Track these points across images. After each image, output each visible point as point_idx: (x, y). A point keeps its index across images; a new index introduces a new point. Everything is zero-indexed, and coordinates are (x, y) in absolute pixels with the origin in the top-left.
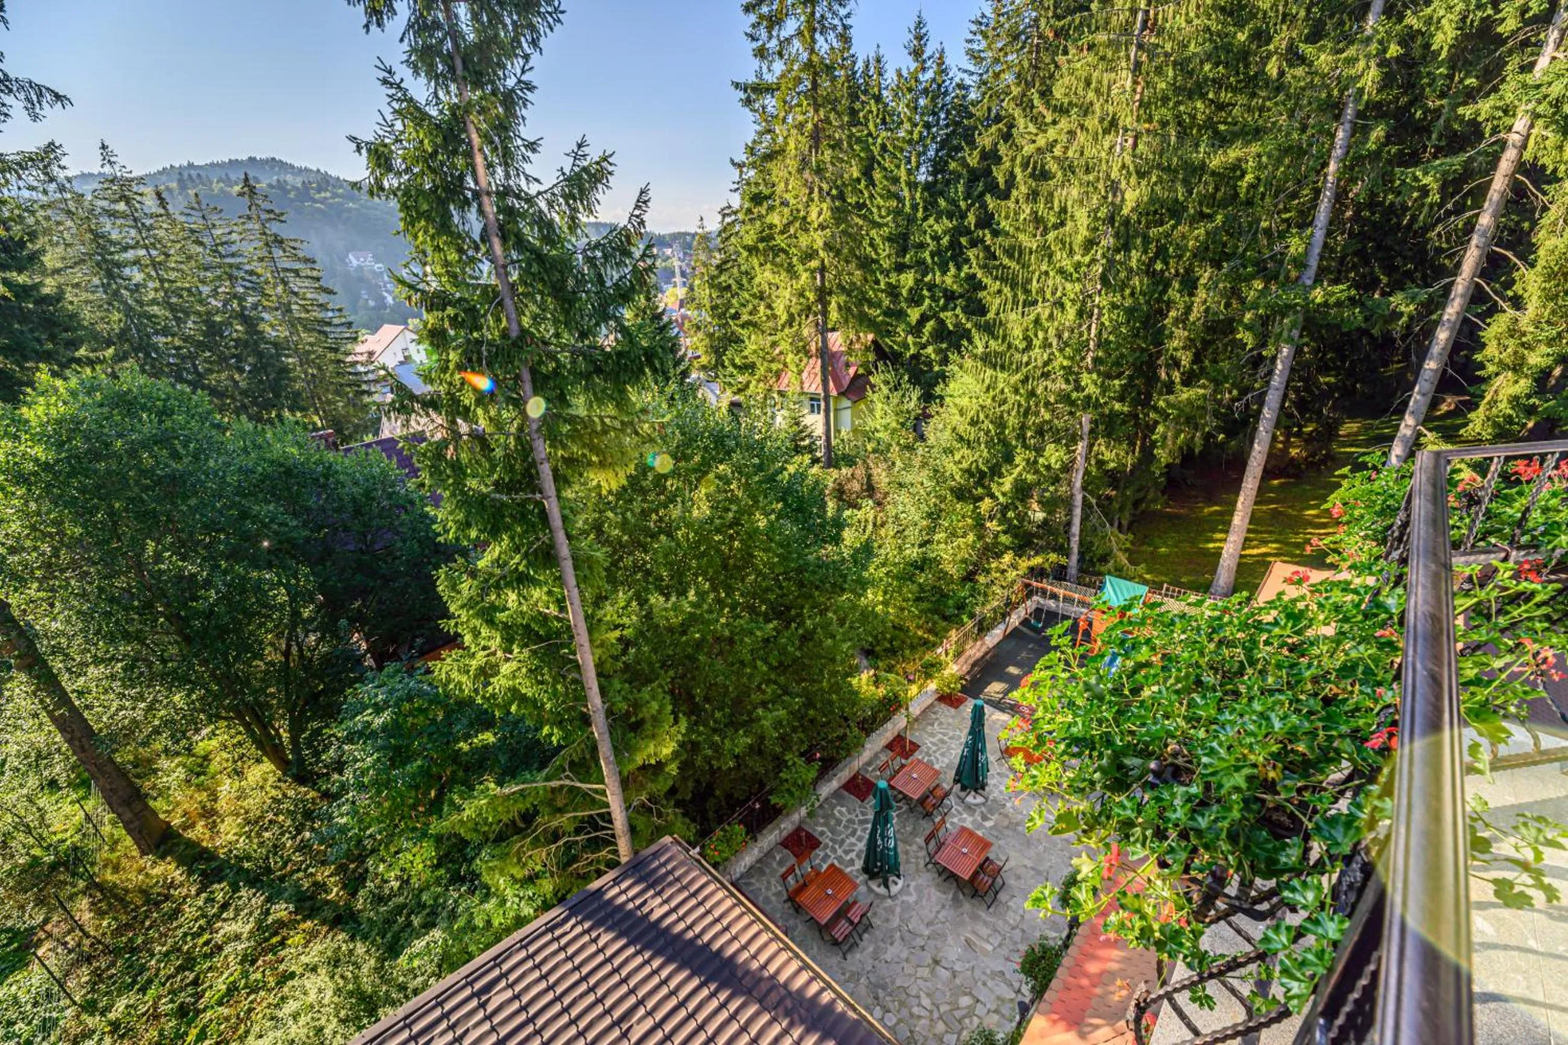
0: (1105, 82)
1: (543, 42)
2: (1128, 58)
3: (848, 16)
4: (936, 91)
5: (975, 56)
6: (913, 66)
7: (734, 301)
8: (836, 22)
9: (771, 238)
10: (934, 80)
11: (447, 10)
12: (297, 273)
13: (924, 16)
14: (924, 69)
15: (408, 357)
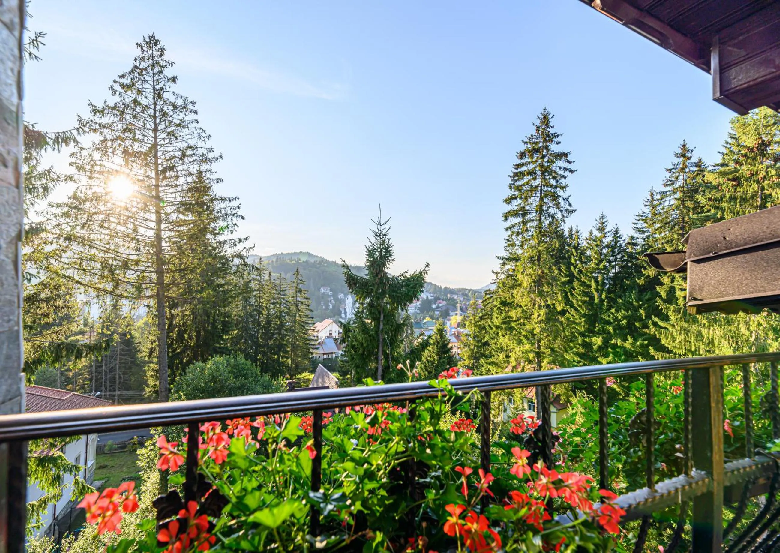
4: (614, 246)
5: (639, 230)
6: (599, 235)
7: (487, 336)
10: (612, 241)
12: (302, 303)
13: (605, 214)
14: (605, 237)
15: (331, 334)
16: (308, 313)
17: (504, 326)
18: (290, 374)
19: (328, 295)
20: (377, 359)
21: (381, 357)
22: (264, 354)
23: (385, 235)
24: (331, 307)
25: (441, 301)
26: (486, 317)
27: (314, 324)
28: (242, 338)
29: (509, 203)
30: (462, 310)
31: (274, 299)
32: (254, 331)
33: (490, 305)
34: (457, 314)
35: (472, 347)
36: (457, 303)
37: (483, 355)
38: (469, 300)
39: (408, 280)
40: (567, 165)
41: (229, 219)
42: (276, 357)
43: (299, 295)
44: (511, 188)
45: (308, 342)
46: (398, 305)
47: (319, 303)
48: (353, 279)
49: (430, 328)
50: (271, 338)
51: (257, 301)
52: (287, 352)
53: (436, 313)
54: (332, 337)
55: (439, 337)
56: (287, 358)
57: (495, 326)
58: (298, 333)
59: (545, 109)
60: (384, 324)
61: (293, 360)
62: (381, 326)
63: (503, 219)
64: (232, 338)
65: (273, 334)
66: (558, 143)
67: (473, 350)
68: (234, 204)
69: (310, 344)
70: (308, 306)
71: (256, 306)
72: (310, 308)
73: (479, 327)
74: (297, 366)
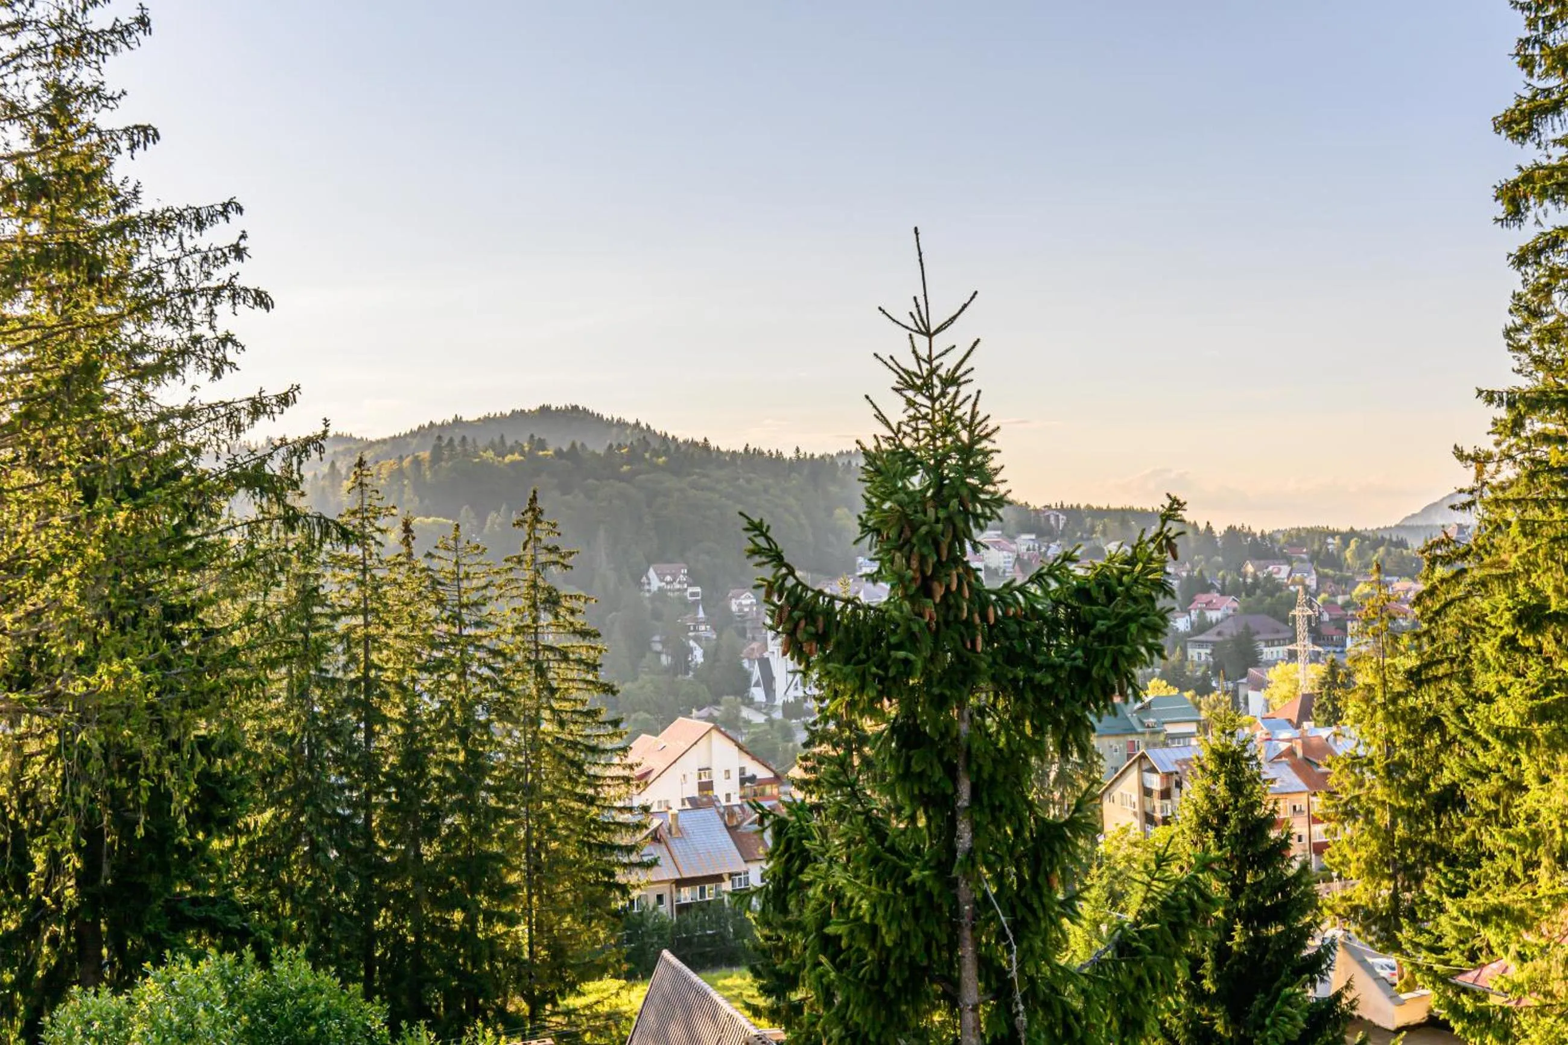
12: (564, 655)
15: (706, 787)
16: (593, 699)
17: (1541, 730)
18: (529, 998)
19: (683, 601)
20: (953, 1000)
21: (972, 989)
22: (404, 907)
23: (952, 380)
24: (698, 656)
25: (1214, 596)
26: (1441, 670)
27: (625, 750)
28: (295, 841)
29: (1523, 135)
30: (1316, 635)
31: (434, 646)
32: (350, 803)
33: (1453, 612)
34: (1293, 656)
35: (1383, 818)
36: (1292, 603)
37: (1436, 853)
38: (1349, 583)
39: (1082, 593)
41: (198, 312)
42: (458, 916)
43: (546, 618)
44: (1527, 64)
45: (604, 837)
46: (1038, 729)
47: (640, 645)
48: (811, 615)
49: (1171, 729)
50: (431, 833)
51: (354, 659)
52: (507, 892)
53: (1193, 653)
54: (712, 802)
55: (1221, 790)
56: (511, 920)
57: (1496, 732)
58: (552, 798)
60: (975, 829)
61: (539, 928)
62: (965, 839)
63: (1500, 209)
64: (250, 846)
65: (437, 813)
67: (1389, 832)
68: (219, 235)
69: (613, 848)
70: (594, 667)
71: (354, 683)
72: (603, 676)
73: (1409, 718)
74: (557, 951)
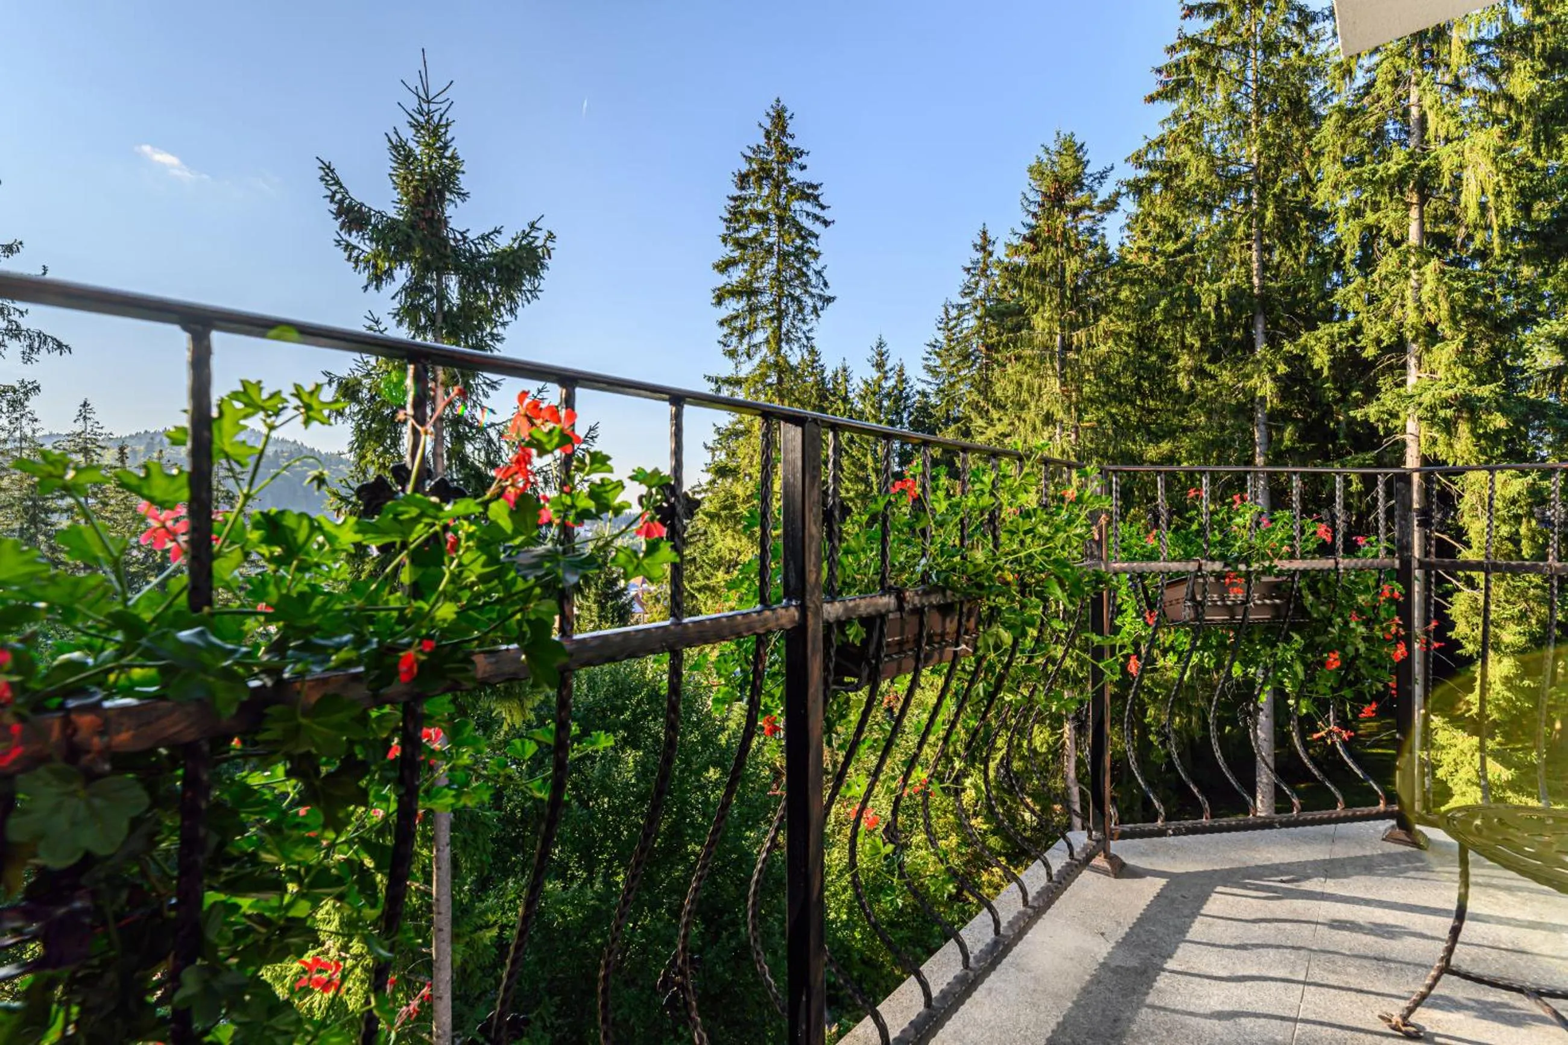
0: (1036, 385)
1: (519, 311)
2: (1054, 368)
3: (810, 330)
4: (899, 397)
5: (932, 371)
6: (876, 375)
8: (800, 335)
9: (733, 506)
10: (895, 387)
11: (439, 280)
13: (884, 338)
14: (886, 378)
40: (817, 211)
59: (778, 101)
66: (803, 168)
